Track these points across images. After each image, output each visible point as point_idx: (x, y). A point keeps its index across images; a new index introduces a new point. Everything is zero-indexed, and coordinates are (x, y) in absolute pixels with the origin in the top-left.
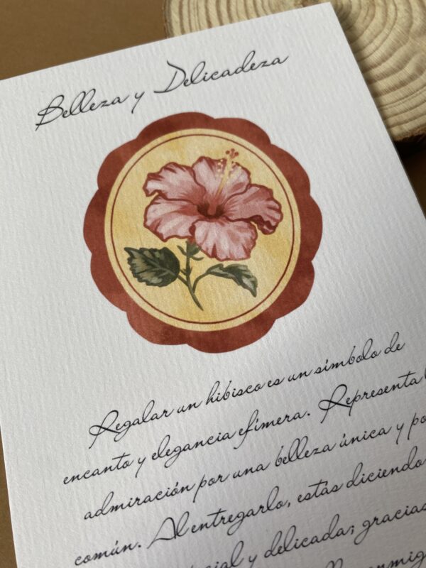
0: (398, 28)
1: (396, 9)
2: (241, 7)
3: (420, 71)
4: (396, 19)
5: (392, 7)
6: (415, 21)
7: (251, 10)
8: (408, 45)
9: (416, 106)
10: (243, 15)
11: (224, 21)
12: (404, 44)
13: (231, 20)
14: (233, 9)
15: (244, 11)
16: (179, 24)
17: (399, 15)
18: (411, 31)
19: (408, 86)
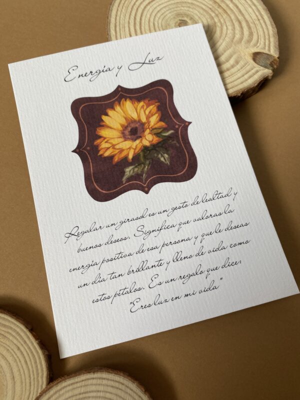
0: (227, 39)
1: (227, 29)
2: (147, 28)
3: (237, 62)
4: (226, 34)
5: (225, 28)
6: (236, 35)
7: (152, 29)
8: (232, 48)
9: (234, 81)
10: (148, 31)
11: (138, 34)
12: (230, 48)
13: (142, 33)
14: (143, 28)
15: (148, 29)
16: (115, 36)
17: (229, 32)
18: (234, 41)
19: (230, 71)
